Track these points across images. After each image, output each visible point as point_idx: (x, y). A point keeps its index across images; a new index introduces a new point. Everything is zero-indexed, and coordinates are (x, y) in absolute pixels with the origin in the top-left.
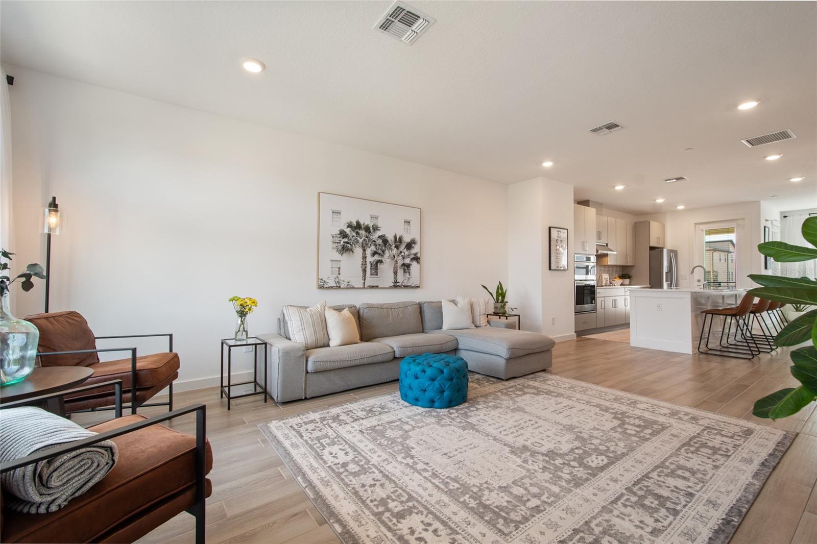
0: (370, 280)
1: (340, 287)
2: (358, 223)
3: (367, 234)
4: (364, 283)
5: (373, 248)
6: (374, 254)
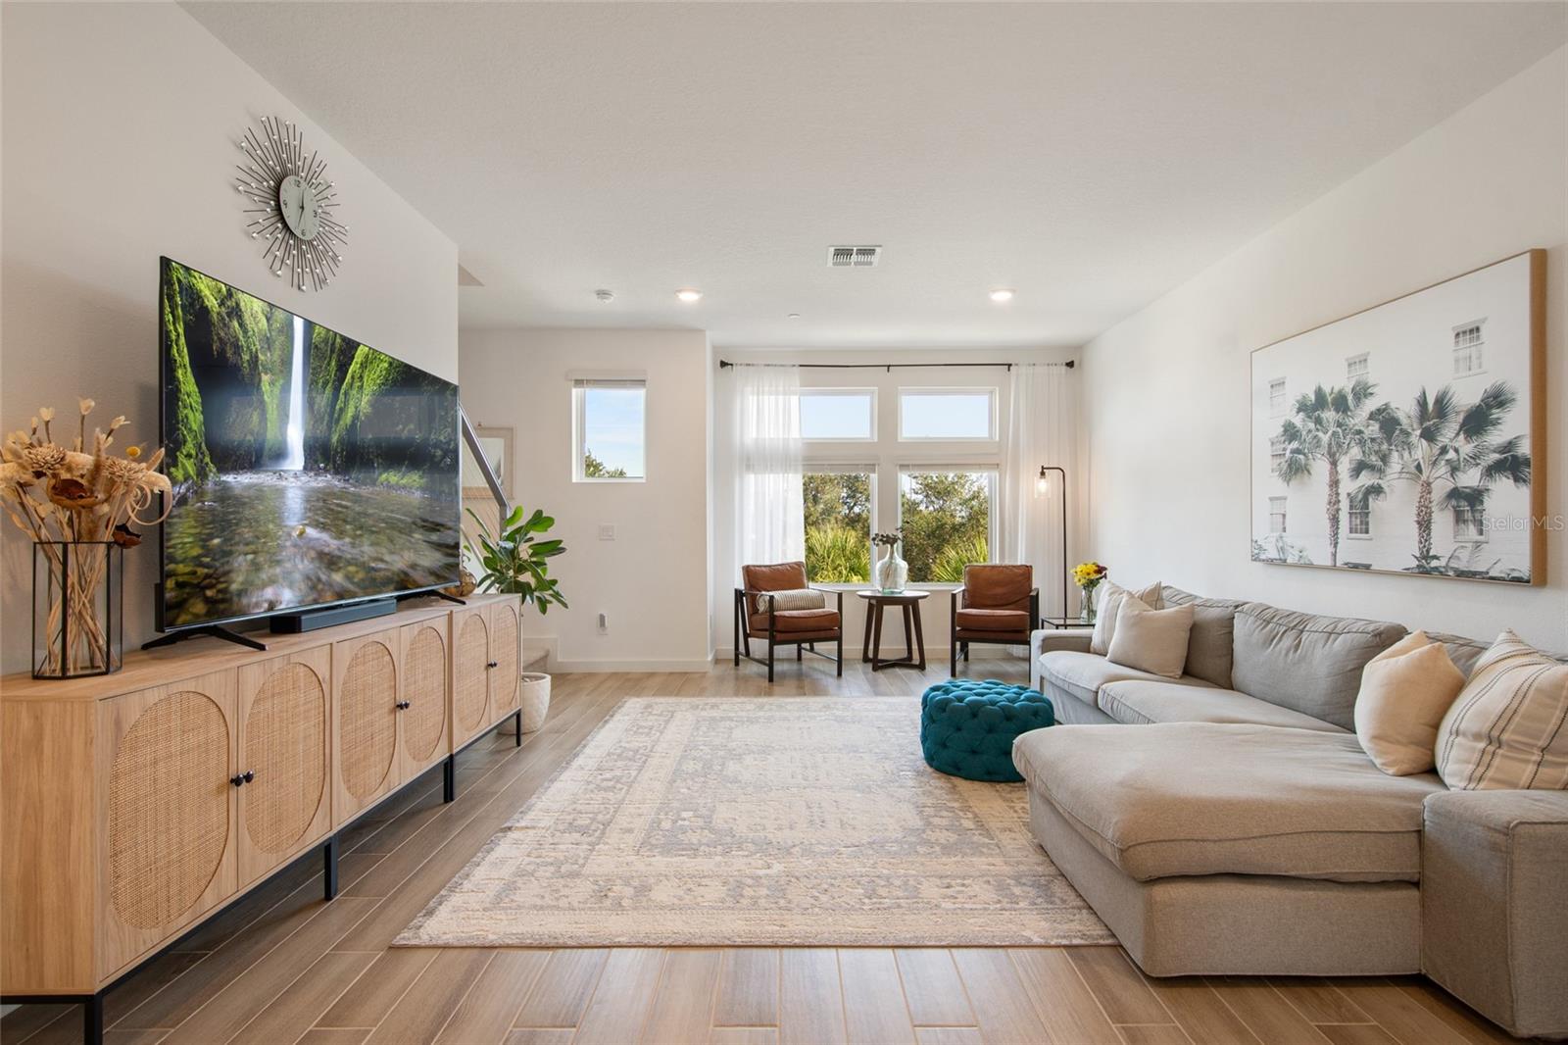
0: (1351, 549)
1: (1285, 561)
2: (1319, 393)
3: (1339, 416)
4: (1334, 555)
5: (1355, 453)
6: (1359, 468)
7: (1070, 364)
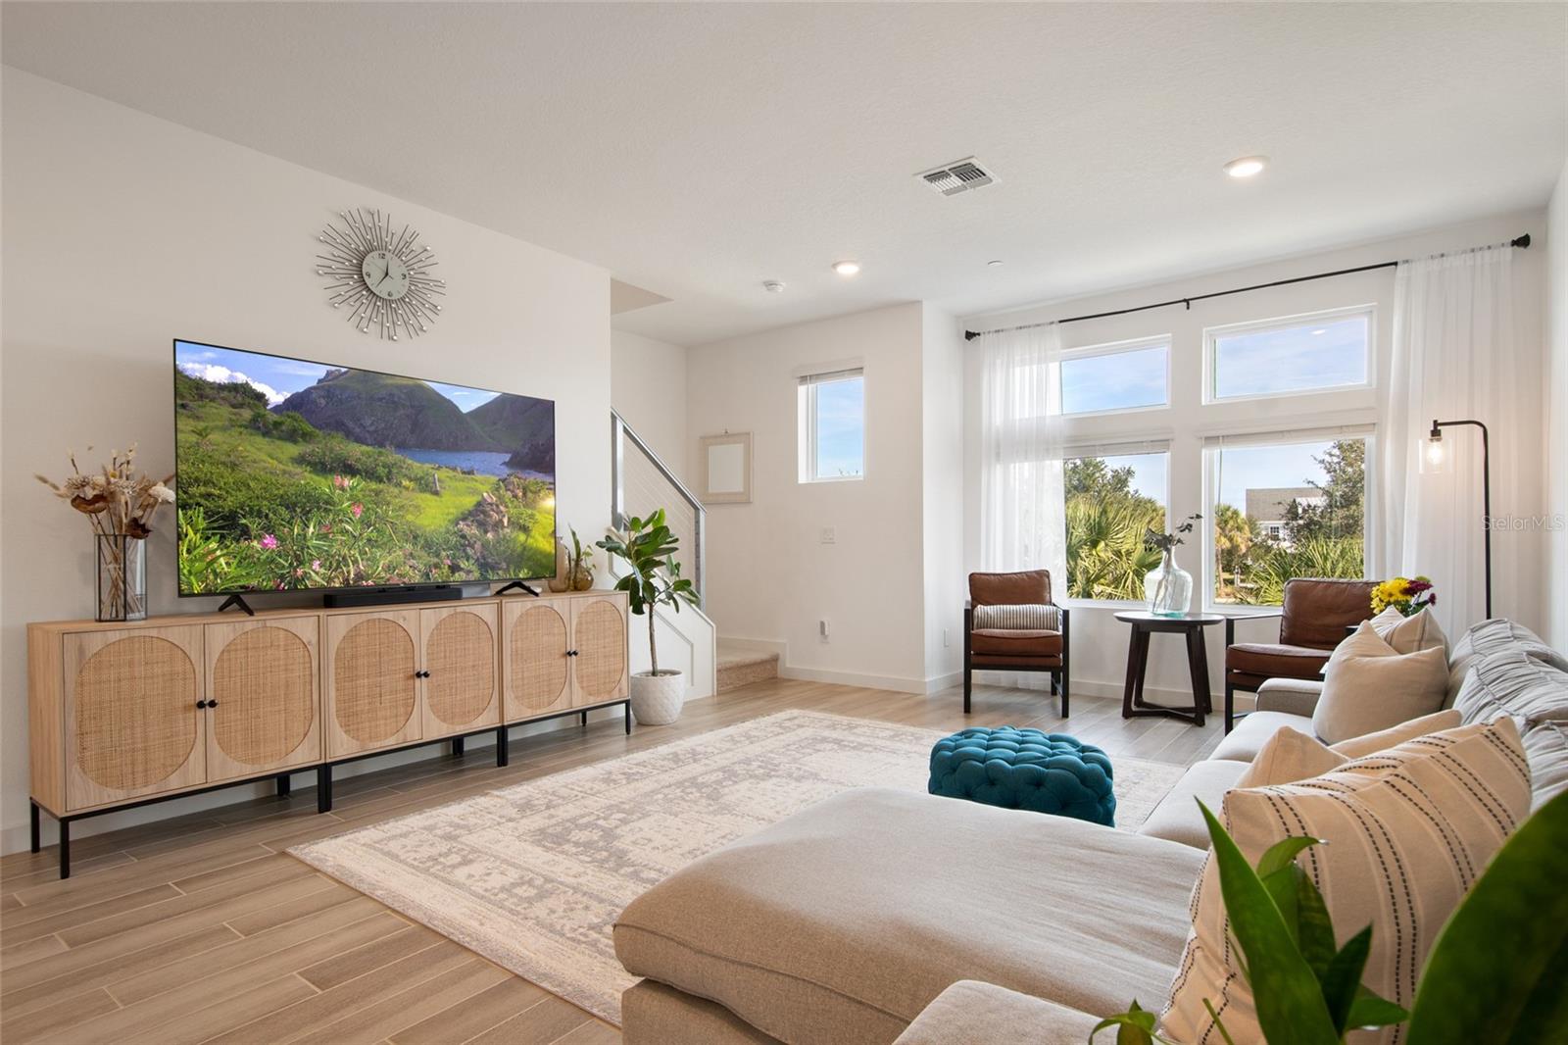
7: (1523, 242)
